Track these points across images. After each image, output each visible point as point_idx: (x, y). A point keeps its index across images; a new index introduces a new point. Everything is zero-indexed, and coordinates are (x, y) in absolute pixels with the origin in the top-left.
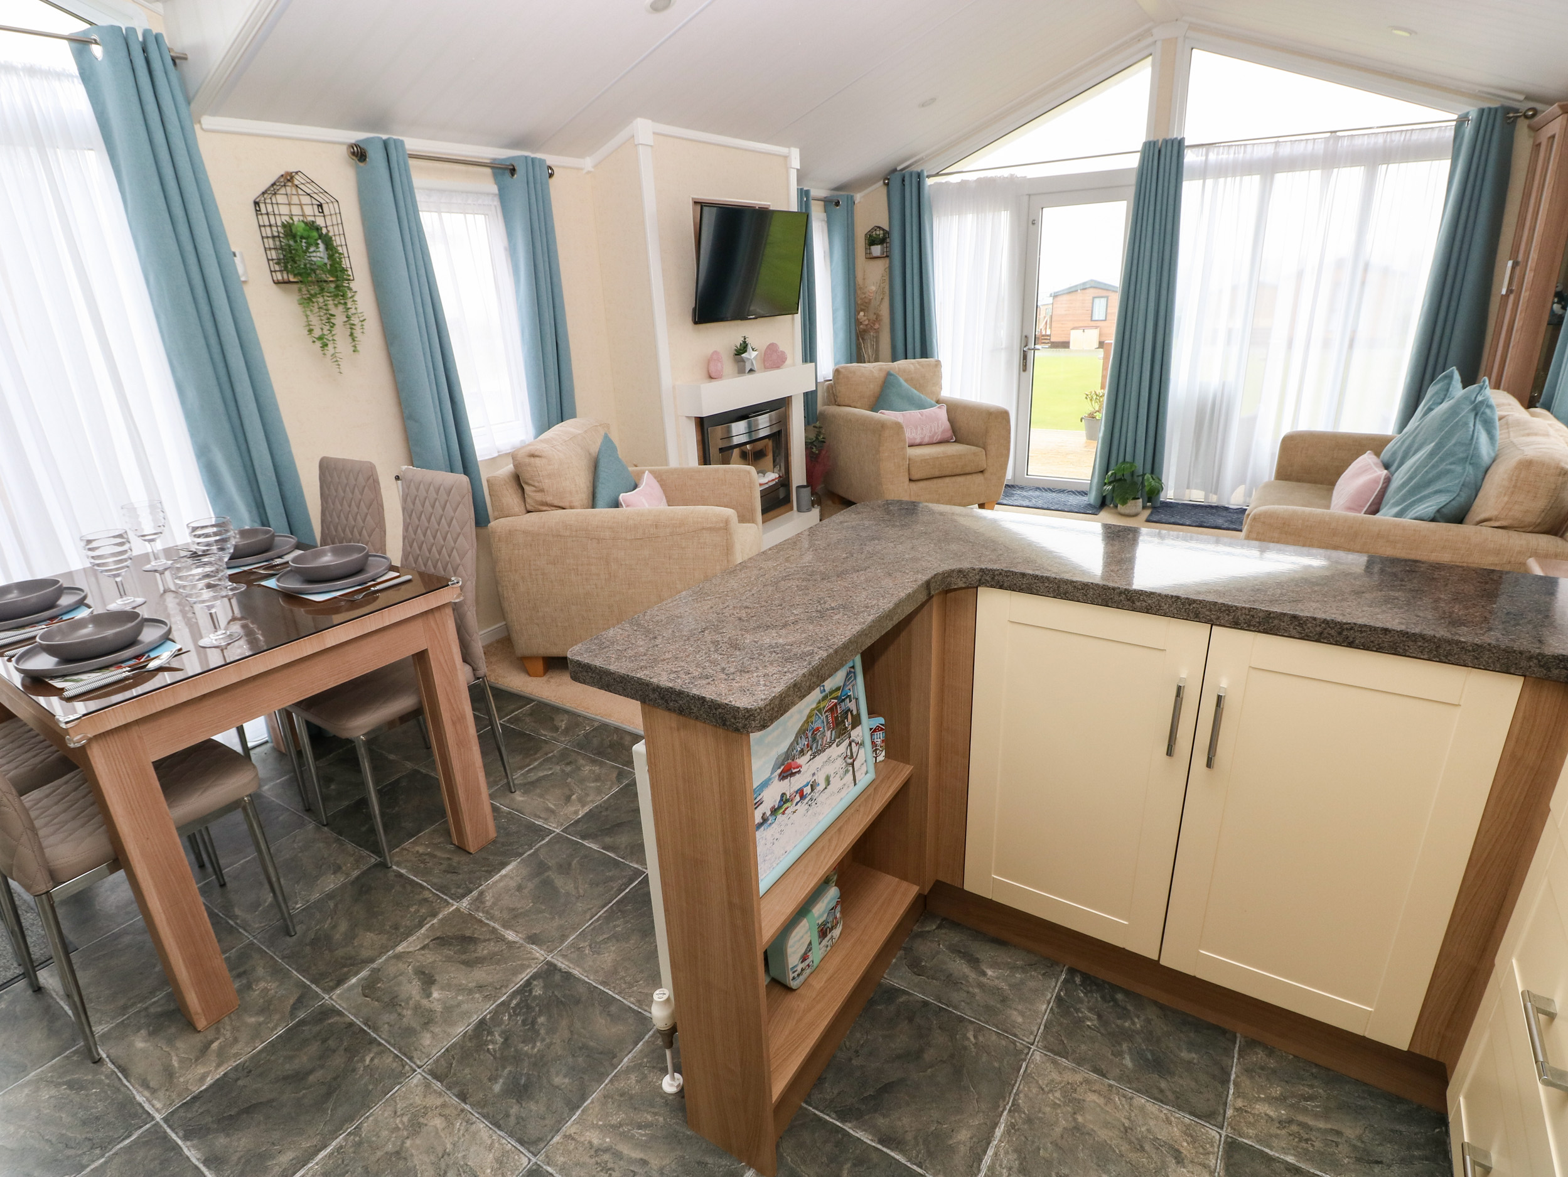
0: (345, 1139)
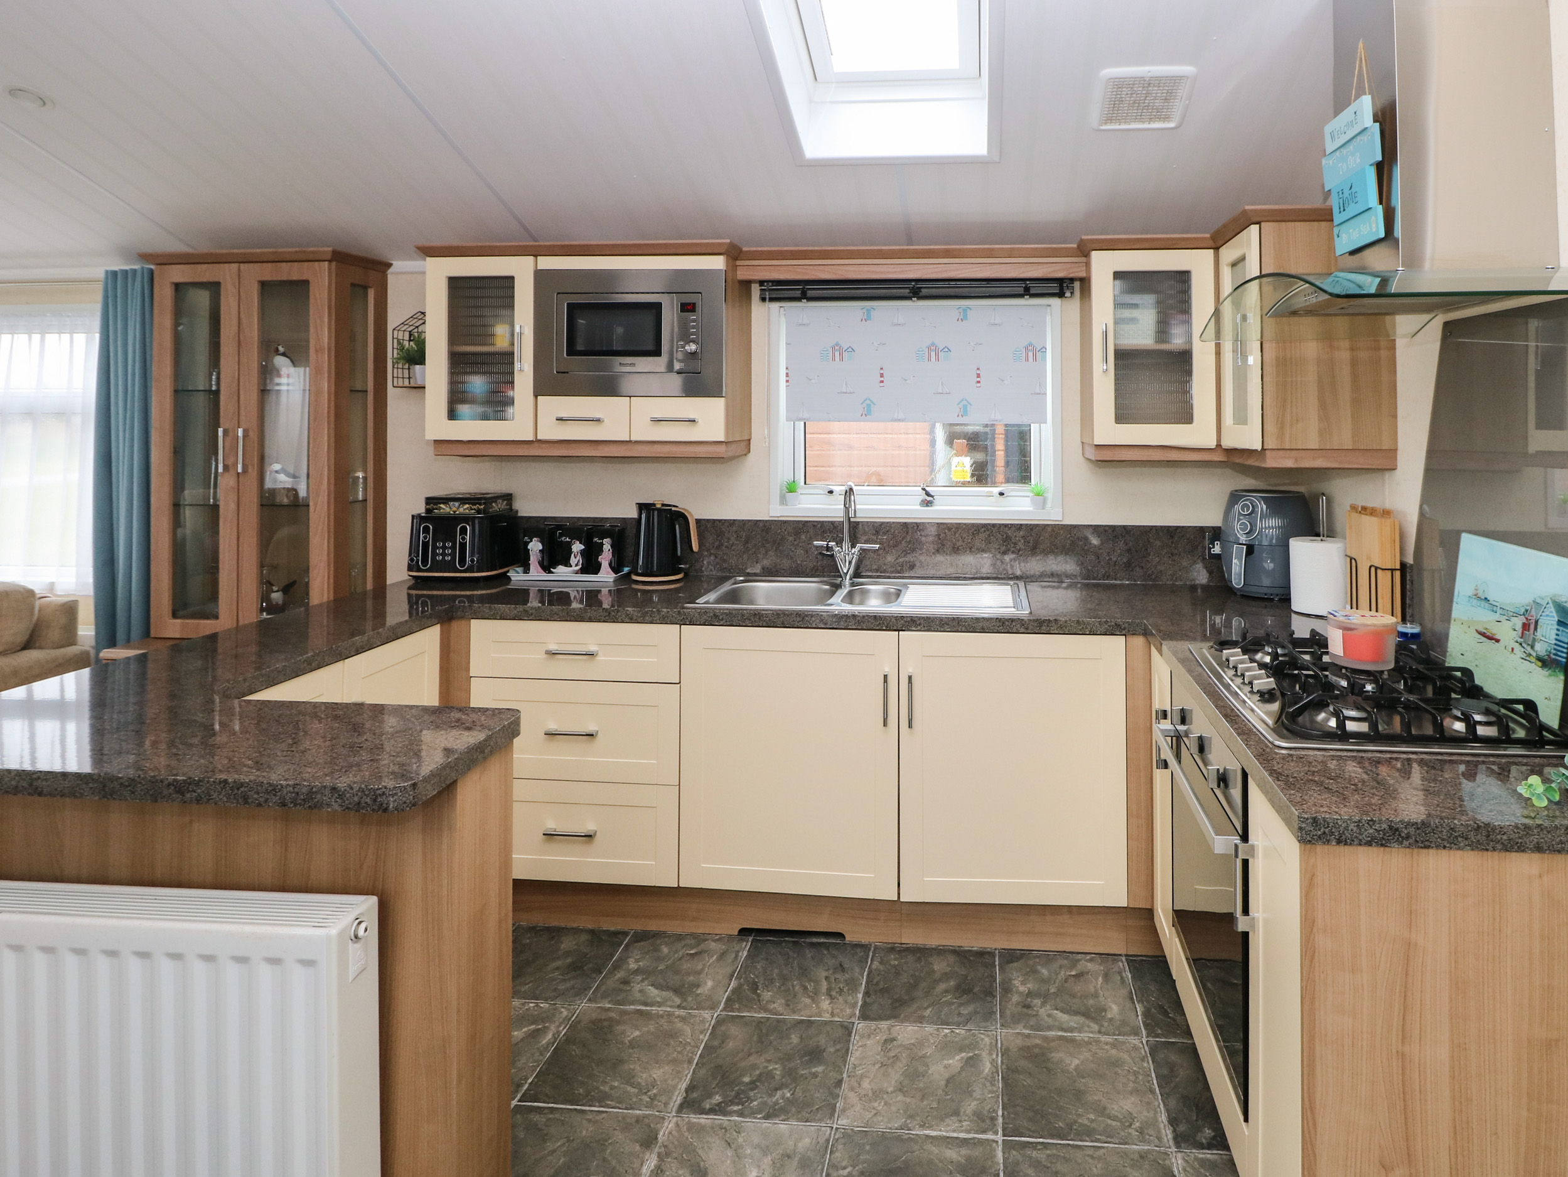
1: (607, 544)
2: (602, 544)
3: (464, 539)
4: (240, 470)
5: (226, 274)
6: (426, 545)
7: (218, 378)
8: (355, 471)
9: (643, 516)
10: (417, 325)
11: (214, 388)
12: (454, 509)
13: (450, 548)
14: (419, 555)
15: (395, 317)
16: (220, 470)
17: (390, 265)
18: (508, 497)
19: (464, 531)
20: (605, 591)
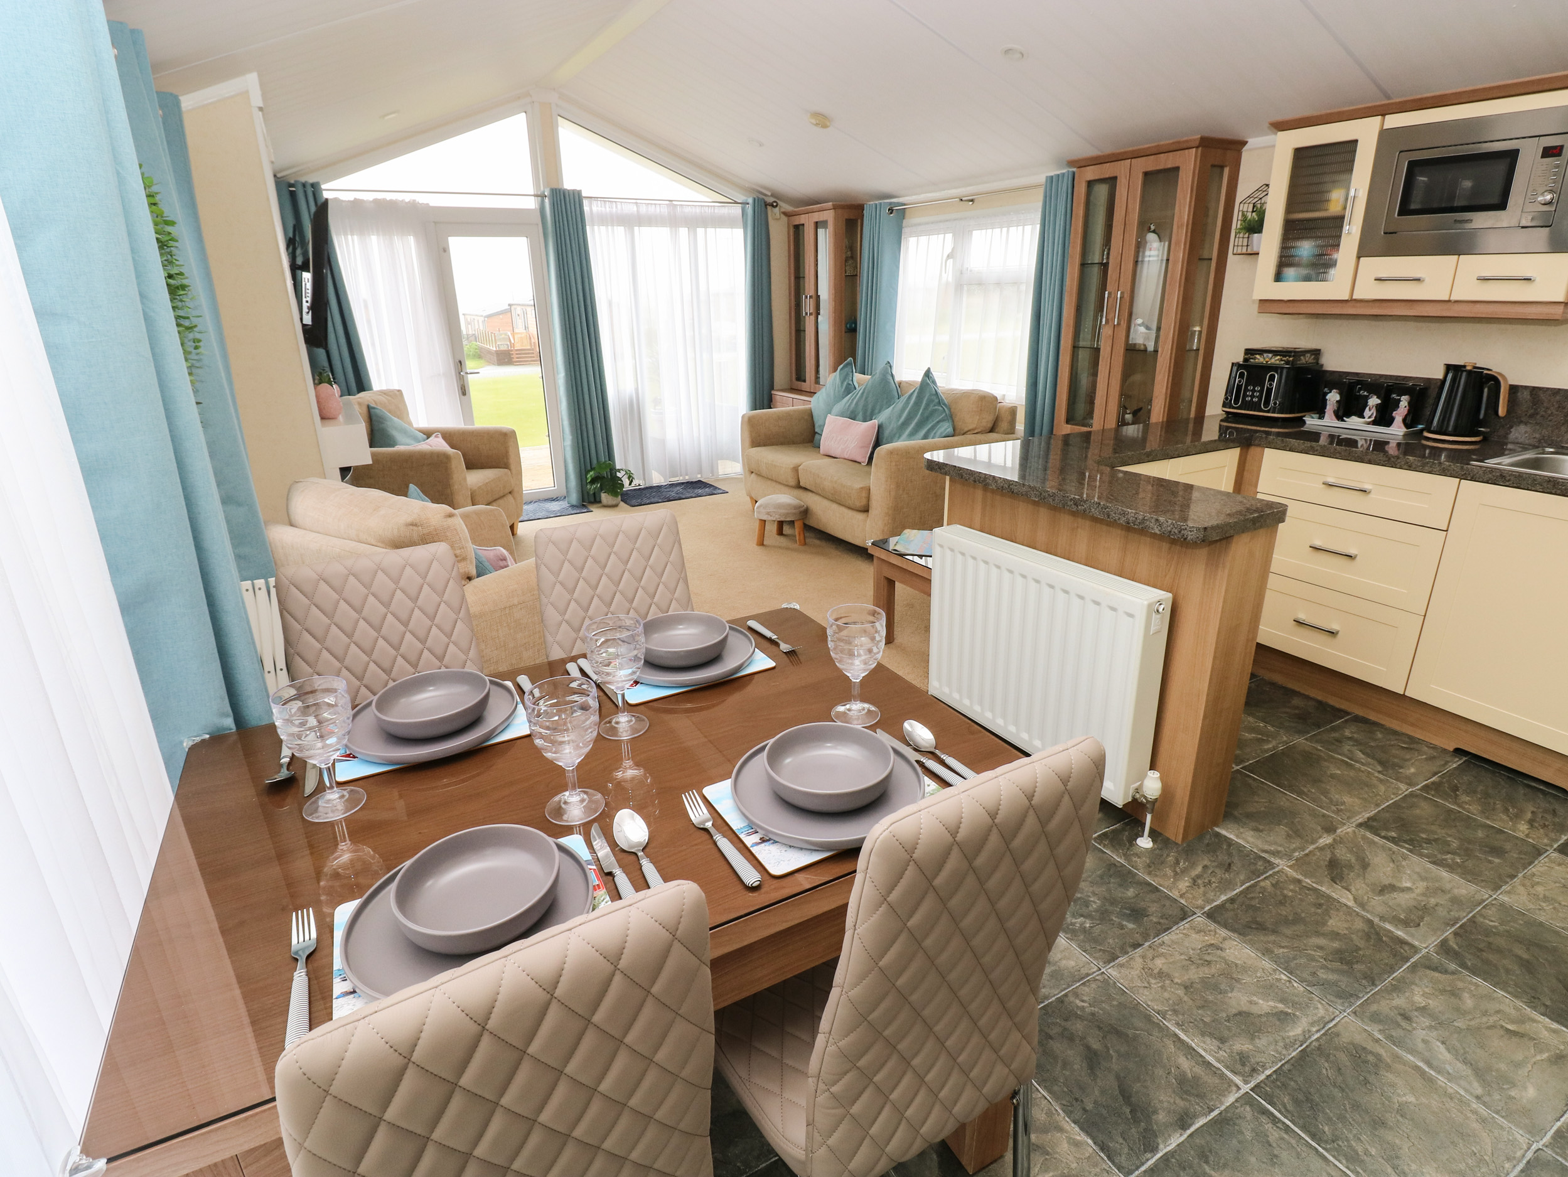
0: (1169, 1021)
1: (1404, 401)
2: (1399, 401)
3: (1271, 385)
4: (1116, 323)
5: (1120, 169)
6: (1239, 387)
7: (1108, 254)
8: (1194, 326)
9: (1450, 376)
10: (1261, 196)
11: (1105, 261)
12: (1267, 359)
13: (1258, 391)
14: (1234, 394)
15: (1244, 190)
16: (1104, 323)
17: (1245, 143)
18: (1317, 353)
19: (1272, 378)
20: (1393, 444)
